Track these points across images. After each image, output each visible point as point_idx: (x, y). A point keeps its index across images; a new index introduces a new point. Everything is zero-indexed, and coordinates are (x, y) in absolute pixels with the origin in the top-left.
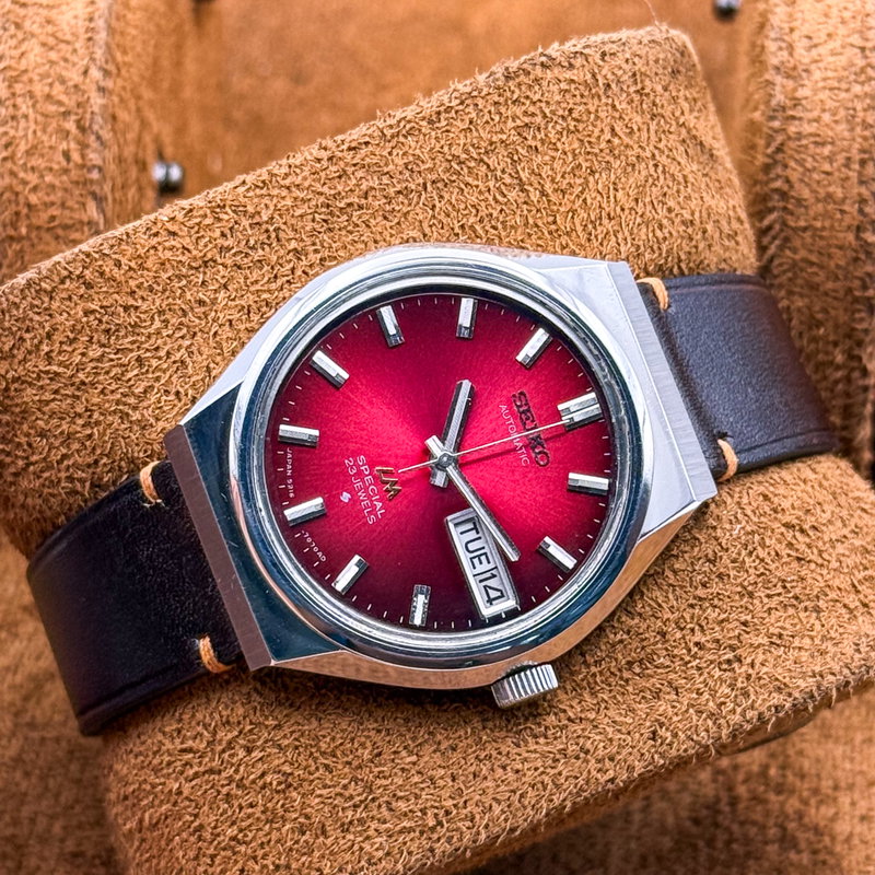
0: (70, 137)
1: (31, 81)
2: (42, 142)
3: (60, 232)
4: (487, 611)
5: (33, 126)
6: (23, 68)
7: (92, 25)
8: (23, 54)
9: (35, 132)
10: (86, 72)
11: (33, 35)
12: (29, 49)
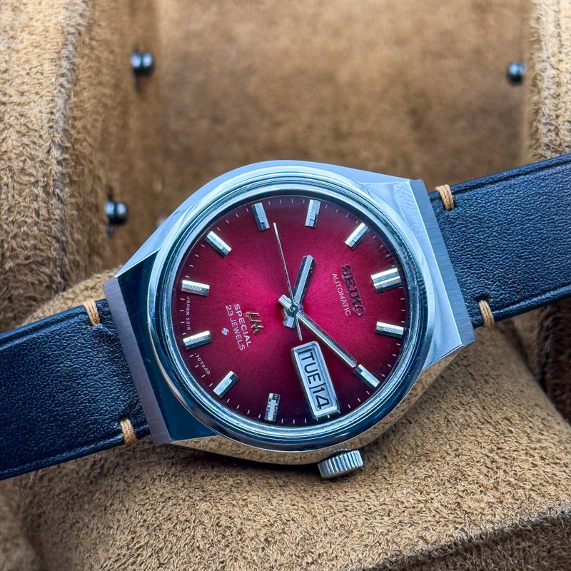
0: (39, 199)
1: (10, 159)
2: (19, 203)
3: (34, 266)
4: (318, 413)
5: (11, 191)
6: (4, 150)
7: (53, 117)
8: (3, 139)
9: (13, 196)
10: (48, 152)
11: (11, 126)
12: (8, 135)
